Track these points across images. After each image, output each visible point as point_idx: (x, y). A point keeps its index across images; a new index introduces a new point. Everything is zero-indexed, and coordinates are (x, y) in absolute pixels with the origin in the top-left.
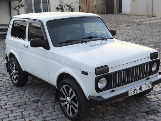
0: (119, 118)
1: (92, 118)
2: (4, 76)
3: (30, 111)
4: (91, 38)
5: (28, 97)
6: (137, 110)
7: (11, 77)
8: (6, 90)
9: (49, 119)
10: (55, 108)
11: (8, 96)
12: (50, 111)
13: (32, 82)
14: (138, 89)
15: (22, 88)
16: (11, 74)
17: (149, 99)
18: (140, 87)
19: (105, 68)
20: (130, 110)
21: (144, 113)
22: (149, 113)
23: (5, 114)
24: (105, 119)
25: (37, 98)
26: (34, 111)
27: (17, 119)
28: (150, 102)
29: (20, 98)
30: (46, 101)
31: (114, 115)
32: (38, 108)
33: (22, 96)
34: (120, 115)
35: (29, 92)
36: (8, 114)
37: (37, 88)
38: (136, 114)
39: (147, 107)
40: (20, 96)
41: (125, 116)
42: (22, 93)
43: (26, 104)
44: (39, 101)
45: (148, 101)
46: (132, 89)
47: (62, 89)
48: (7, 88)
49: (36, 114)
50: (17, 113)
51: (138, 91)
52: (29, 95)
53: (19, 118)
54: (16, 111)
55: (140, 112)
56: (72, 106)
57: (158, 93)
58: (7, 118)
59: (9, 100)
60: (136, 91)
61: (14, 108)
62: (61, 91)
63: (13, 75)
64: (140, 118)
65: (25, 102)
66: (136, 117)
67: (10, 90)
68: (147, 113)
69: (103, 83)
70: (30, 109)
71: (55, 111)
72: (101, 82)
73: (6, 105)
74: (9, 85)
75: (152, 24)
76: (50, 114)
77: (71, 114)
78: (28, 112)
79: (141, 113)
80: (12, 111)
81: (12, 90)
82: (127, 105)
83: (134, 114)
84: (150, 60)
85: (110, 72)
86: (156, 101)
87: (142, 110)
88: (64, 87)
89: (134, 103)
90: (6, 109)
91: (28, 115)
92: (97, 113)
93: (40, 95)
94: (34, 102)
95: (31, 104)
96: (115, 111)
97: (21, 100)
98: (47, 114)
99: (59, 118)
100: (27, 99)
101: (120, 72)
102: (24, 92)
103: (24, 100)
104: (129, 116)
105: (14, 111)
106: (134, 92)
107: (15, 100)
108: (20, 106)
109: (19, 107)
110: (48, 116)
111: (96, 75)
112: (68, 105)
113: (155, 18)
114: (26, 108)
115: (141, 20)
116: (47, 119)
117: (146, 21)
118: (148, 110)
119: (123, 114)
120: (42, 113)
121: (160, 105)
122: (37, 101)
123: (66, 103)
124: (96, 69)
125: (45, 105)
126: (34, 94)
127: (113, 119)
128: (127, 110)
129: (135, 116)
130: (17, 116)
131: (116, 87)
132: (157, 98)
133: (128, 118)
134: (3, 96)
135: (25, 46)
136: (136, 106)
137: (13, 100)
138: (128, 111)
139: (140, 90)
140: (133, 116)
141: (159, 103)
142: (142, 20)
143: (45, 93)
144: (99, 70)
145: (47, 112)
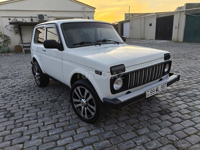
0: (134, 118)
1: (106, 118)
2: (32, 78)
3: (46, 111)
4: (105, 41)
5: (47, 97)
6: (149, 109)
7: (35, 79)
8: (29, 90)
9: (62, 120)
10: (70, 108)
11: (29, 95)
12: (65, 111)
13: (54, 83)
14: (155, 90)
15: (44, 89)
16: (35, 76)
17: (157, 98)
18: (157, 87)
19: (121, 67)
20: (143, 110)
21: (157, 114)
22: (162, 113)
23: (20, 114)
24: (120, 120)
25: (55, 98)
26: (49, 111)
27: (30, 120)
28: (160, 101)
29: (40, 97)
30: (63, 100)
31: (128, 115)
32: (54, 108)
33: (42, 96)
34: (134, 116)
35: (49, 92)
36: (23, 115)
37: (57, 88)
38: (149, 114)
39: (159, 107)
40: (40, 96)
41: (139, 116)
42: (43, 93)
43: (43, 103)
44: (56, 100)
45: (158, 100)
46: (150, 90)
47: (75, 91)
48: (31, 88)
49: (50, 115)
50: (32, 113)
51: (155, 92)
52: (49, 95)
53: (32, 119)
54: (32, 111)
55: (153, 112)
56: (88, 108)
57: (165, 92)
58: (20, 119)
59: (29, 100)
60: (153, 92)
61: (31, 108)
62: (74, 92)
63: (36, 77)
64: (155, 119)
65: (43, 102)
66: (150, 118)
67: (33, 90)
68: (160, 114)
69: (119, 83)
70: (45, 109)
71: (70, 111)
72: (117, 82)
73: (24, 104)
74: (34, 86)
75: (145, 43)
76: (64, 114)
77: (86, 117)
78: (42, 113)
79: (155, 113)
80: (28, 111)
81: (35, 90)
82: (139, 104)
83: (147, 115)
84: (164, 61)
85: (126, 72)
86: (165, 100)
87: (154, 110)
88: (78, 88)
89: (145, 102)
90: (23, 108)
91: (42, 116)
92: (111, 114)
93: (58, 95)
94: (52, 101)
95: (48, 104)
96: (128, 111)
97: (40, 99)
98: (61, 115)
99: (73, 119)
100: (46, 98)
101: (136, 72)
102: (45, 92)
103: (42, 99)
104: (143, 116)
105: (30, 111)
106: (151, 94)
107: (35, 99)
108: (37, 105)
109: (36, 107)
110: (62, 117)
111: (112, 74)
112: (83, 107)
113: (146, 40)
114: (42, 108)
115: (136, 42)
116: (60, 120)
117: (140, 42)
118: (160, 109)
119: (136, 115)
120: (57, 114)
121: (170, 104)
122: (54, 100)
123: (80, 105)
124: (111, 68)
125: (62, 105)
126: (53, 94)
127: (127, 120)
128: (139, 110)
129: (150, 116)
130: (31, 117)
131: (132, 88)
132: (164, 97)
133: (142, 119)
134: (25, 95)
135: (43, 50)
136: (148, 105)
137: (32, 100)
138: (141, 110)
139: (157, 90)
140: (148, 117)
141: (168, 102)
142: (138, 41)
143: (63, 93)
144: (114, 69)
145: (62, 112)
